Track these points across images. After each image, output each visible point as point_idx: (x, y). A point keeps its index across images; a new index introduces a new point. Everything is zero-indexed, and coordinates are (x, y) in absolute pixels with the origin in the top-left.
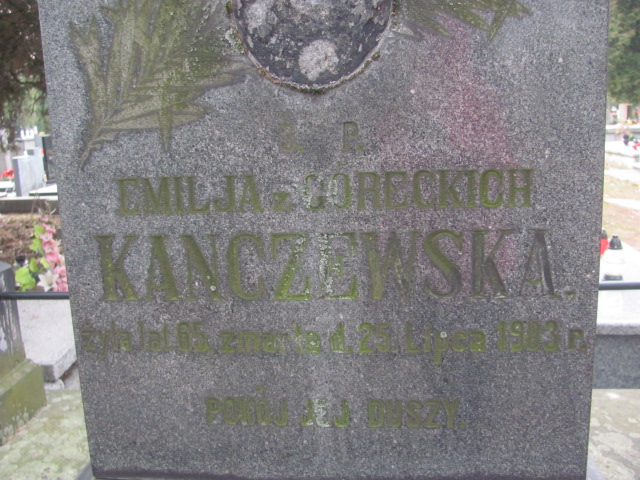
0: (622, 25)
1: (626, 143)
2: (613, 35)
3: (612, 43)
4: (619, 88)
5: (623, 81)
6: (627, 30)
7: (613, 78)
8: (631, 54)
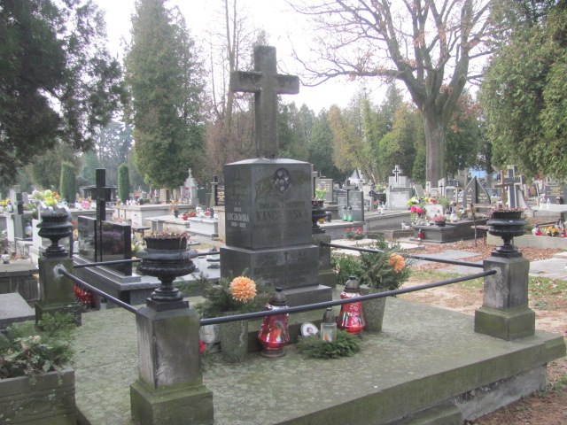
0: (162, 134)
1: (176, 216)
2: (158, 141)
3: (157, 147)
4: (163, 178)
5: (165, 173)
6: (166, 139)
7: (159, 171)
8: (169, 154)
